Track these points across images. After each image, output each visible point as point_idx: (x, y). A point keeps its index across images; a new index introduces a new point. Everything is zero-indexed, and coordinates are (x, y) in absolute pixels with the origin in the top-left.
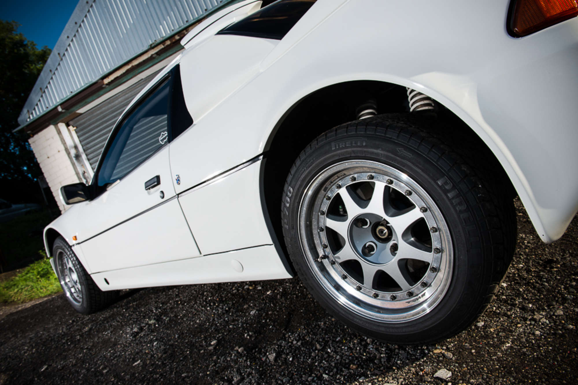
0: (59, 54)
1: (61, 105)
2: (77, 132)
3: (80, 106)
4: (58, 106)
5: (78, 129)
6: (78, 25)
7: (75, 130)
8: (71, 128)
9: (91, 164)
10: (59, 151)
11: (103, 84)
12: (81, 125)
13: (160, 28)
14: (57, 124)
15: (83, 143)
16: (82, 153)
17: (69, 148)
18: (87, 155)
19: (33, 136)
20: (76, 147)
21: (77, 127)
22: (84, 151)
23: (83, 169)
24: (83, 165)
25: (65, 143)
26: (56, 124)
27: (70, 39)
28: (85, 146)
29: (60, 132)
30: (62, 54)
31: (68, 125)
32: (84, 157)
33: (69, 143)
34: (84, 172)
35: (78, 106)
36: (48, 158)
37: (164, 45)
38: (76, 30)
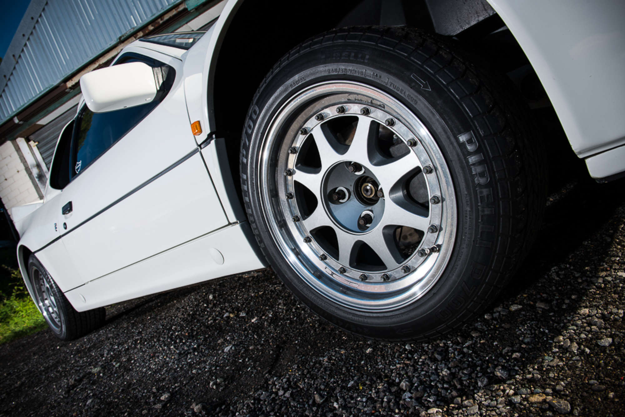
0: (14, 56)
1: (17, 115)
2: (39, 148)
3: (41, 116)
4: (14, 116)
5: (40, 144)
6: (35, 20)
7: (37, 145)
8: (32, 143)
10: (18, 172)
11: (67, 88)
12: (43, 139)
13: (131, 18)
14: (15, 139)
15: (47, 160)
16: (45, 171)
17: (30, 167)
20: (38, 166)
21: (39, 142)
25: (26, 162)
26: (13, 140)
27: (27, 37)
29: (19, 149)
30: (17, 56)
31: (28, 140)
33: (30, 161)
35: (38, 116)
36: (6, 180)
37: (135, 38)
38: (33, 27)
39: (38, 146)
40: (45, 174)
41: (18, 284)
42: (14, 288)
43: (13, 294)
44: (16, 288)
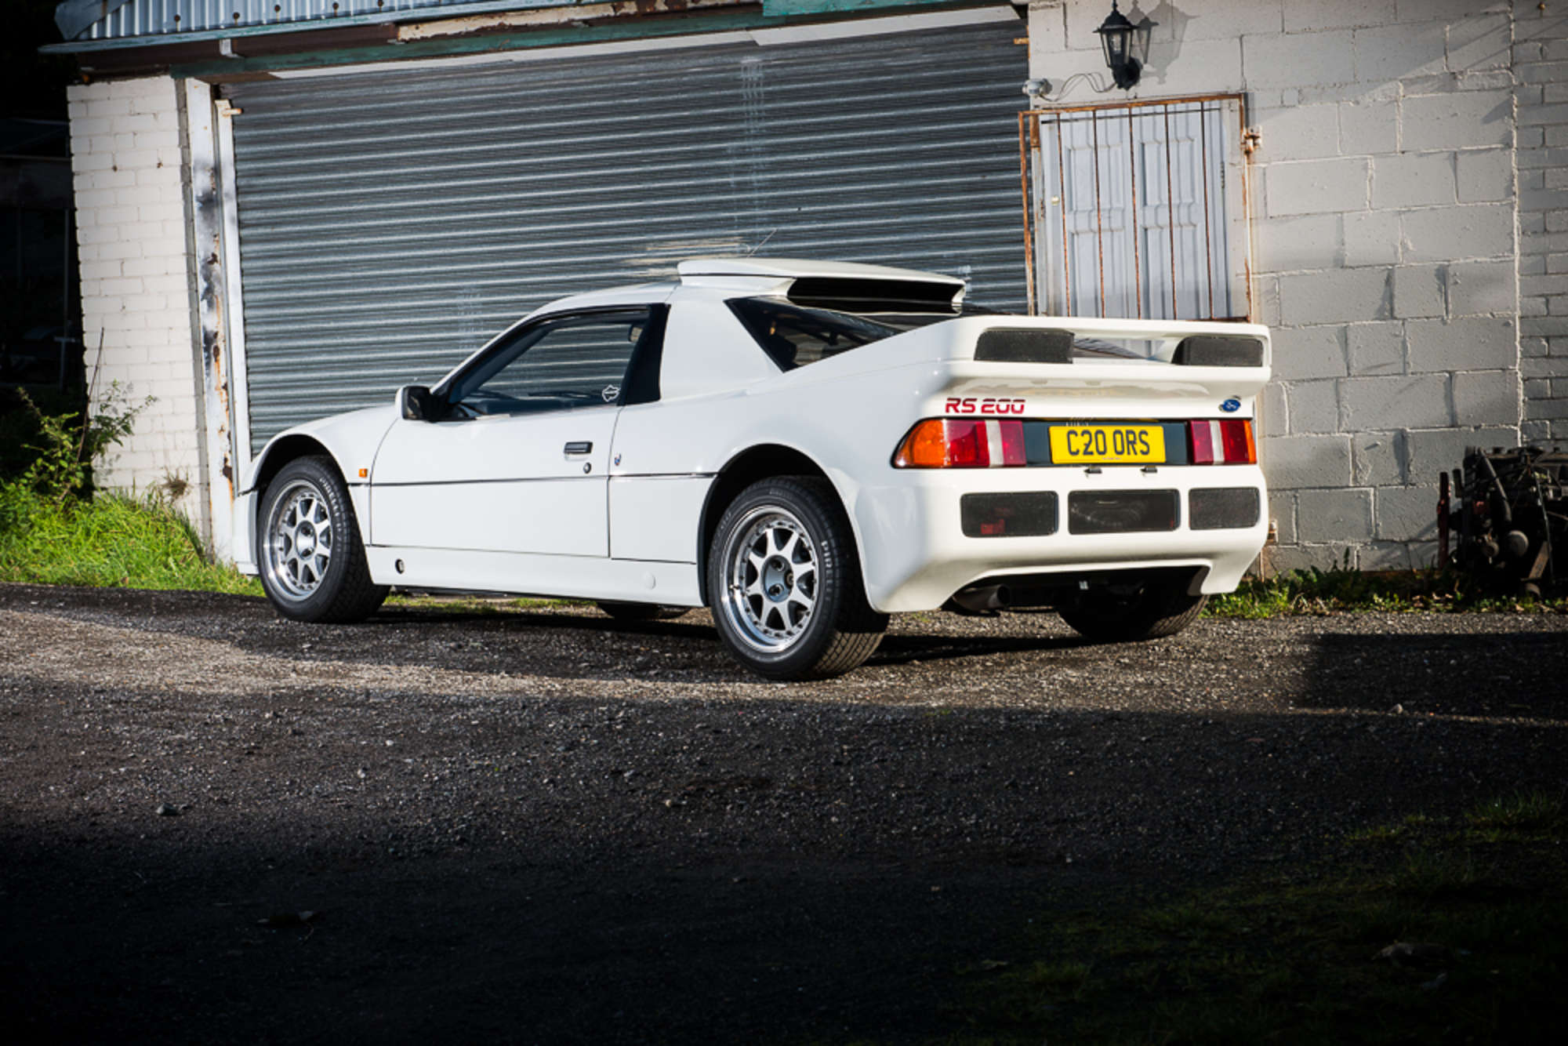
1: (237, 40)
2: (236, 124)
3: (289, 62)
4: (228, 40)
5: (243, 117)
7: (233, 116)
8: (223, 105)
9: (242, 241)
10: (159, 165)
11: (396, 37)
12: (259, 108)
14: (187, 78)
15: (243, 166)
16: (227, 195)
17: (192, 165)
18: (240, 208)
19: (88, 83)
21: (243, 111)
22: (239, 191)
23: (213, 248)
24: (217, 236)
25: (188, 146)
26: (182, 77)
28: (243, 176)
29: (185, 106)
31: (216, 94)
32: (229, 208)
33: (202, 148)
34: (214, 259)
35: (284, 58)
36: (115, 169)
37: (615, 8)
39: (236, 118)
40: (224, 199)
41: (46, 453)
42: (34, 461)
43: (28, 475)
44: (40, 461)
